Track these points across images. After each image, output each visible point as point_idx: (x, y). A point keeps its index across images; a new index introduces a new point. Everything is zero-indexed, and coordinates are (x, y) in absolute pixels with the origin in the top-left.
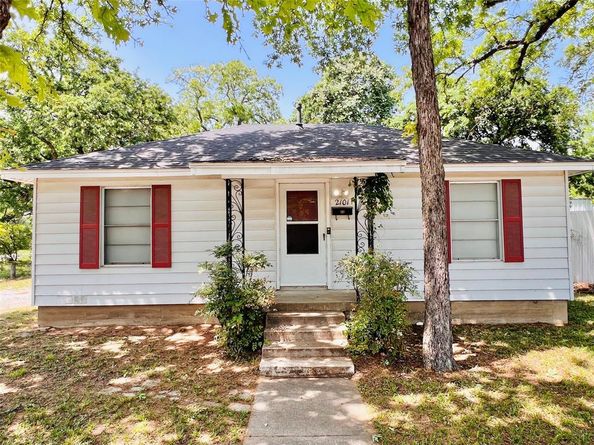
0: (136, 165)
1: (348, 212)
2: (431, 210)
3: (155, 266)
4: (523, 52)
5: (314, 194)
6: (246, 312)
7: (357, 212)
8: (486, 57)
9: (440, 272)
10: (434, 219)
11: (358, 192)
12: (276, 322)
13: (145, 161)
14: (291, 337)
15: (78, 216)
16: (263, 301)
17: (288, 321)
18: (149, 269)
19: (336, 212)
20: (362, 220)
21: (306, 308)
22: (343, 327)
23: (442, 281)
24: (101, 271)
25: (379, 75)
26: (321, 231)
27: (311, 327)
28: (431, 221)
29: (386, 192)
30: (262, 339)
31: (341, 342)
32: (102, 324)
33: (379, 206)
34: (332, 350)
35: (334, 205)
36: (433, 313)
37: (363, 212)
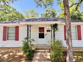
0: (13, 23)
1: (50, 31)
2: (68, 31)
3: (16, 40)
4: (78, 5)
5: (44, 28)
6: (29, 51)
7: (52, 31)
8: (71, 6)
9: (70, 44)
10: (69, 32)
11: (52, 27)
12: (36, 52)
13: (14, 22)
14: (39, 56)
15: (3, 31)
16: (33, 49)
17: (38, 52)
18: (15, 41)
19: (47, 31)
20: (52, 33)
21: (42, 49)
22: (49, 54)
23: (71, 46)
24: (7, 41)
25: (53, 11)
26: (45, 34)
27: (43, 53)
28: (68, 33)
29: (57, 27)
30: (33, 56)
31: (49, 57)
32: (6, 51)
33: (56, 30)
34: (47, 59)
35: (47, 30)
36: (69, 53)
37: (53, 31)
